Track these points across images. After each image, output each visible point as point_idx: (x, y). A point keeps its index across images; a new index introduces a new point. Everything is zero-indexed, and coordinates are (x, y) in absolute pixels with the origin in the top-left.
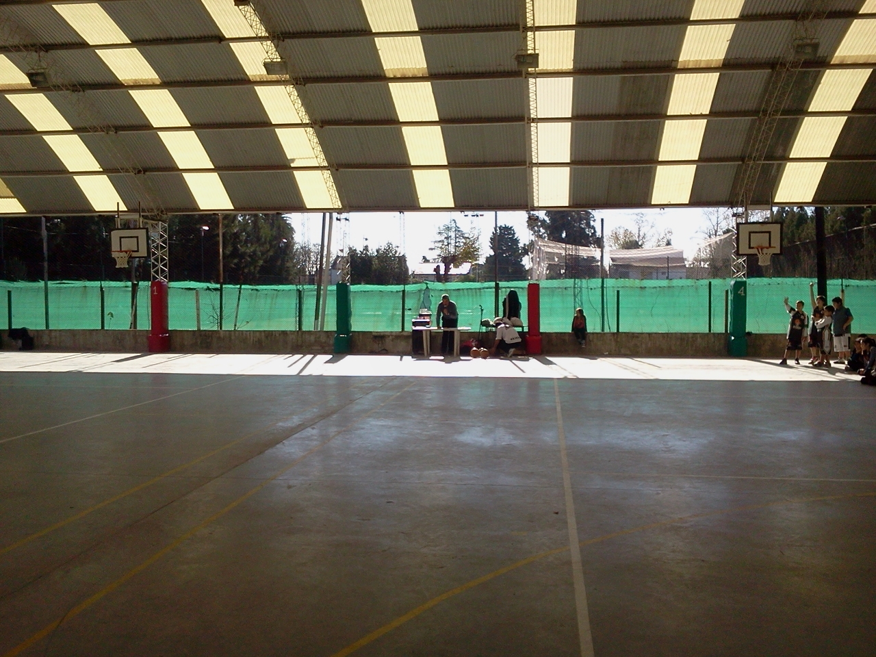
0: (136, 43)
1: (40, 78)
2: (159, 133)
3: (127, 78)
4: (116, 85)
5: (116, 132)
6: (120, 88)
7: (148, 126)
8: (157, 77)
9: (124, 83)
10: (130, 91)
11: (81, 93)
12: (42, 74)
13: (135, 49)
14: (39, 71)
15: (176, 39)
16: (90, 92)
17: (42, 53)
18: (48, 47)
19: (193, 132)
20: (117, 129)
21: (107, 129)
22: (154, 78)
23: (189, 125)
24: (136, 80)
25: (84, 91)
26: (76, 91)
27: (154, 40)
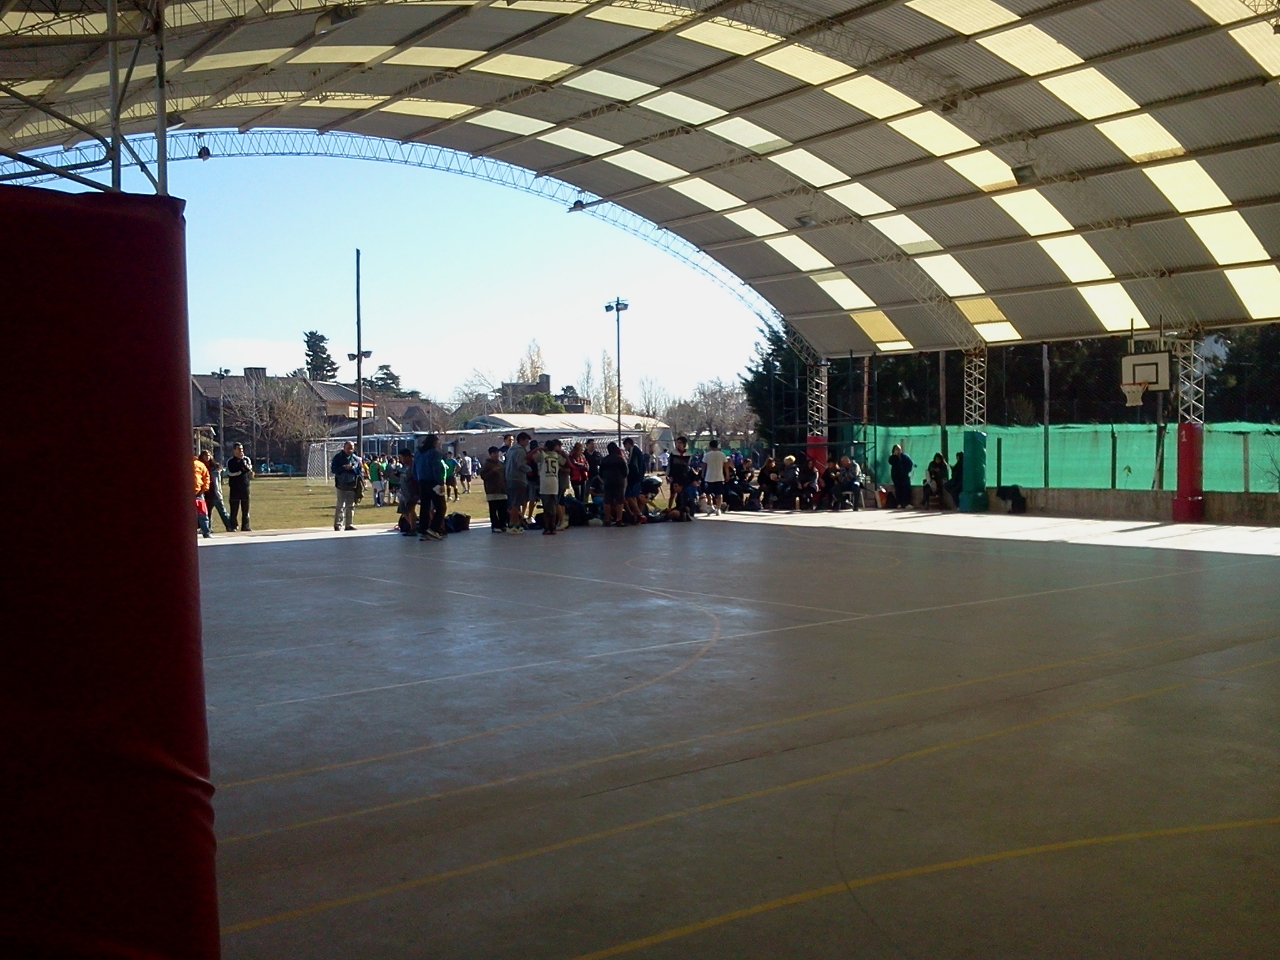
0: (1146, 107)
1: (1026, 173)
2: (1187, 219)
3: (1139, 154)
4: (1126, 164)
5: (1129, 226)
6: (1130, 168)
7: (1171, 213)
8: (1180, 145)
9: (1134, 160)
10: (1144, 170)
11: (1082, 182)
12: (1030, 167)
13: (1147, 115)
14: (1027, 164)
15: (1201, 92)
16: (1092, 179)
17: (1031, 141)
18: (1036, 132)
19: (1236, 212)
20: (1130, 221)
21: (1116, 222)
22: (1174, 147)
23: (1230, 204)
24: (1151, 154)
25: (1084, 178)
26: (1074, 180)
27: (1171, 99)
